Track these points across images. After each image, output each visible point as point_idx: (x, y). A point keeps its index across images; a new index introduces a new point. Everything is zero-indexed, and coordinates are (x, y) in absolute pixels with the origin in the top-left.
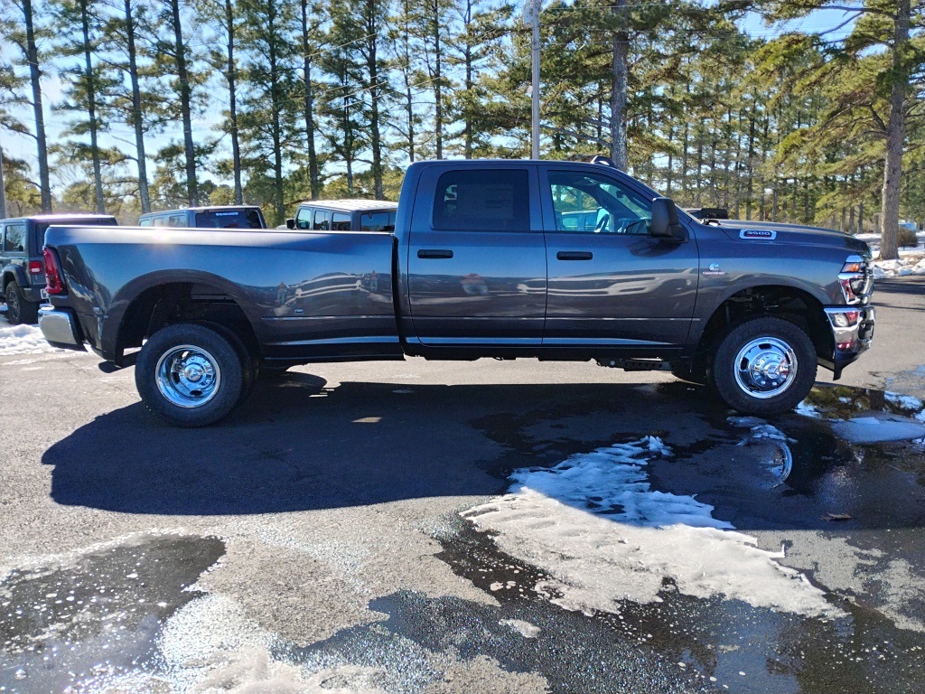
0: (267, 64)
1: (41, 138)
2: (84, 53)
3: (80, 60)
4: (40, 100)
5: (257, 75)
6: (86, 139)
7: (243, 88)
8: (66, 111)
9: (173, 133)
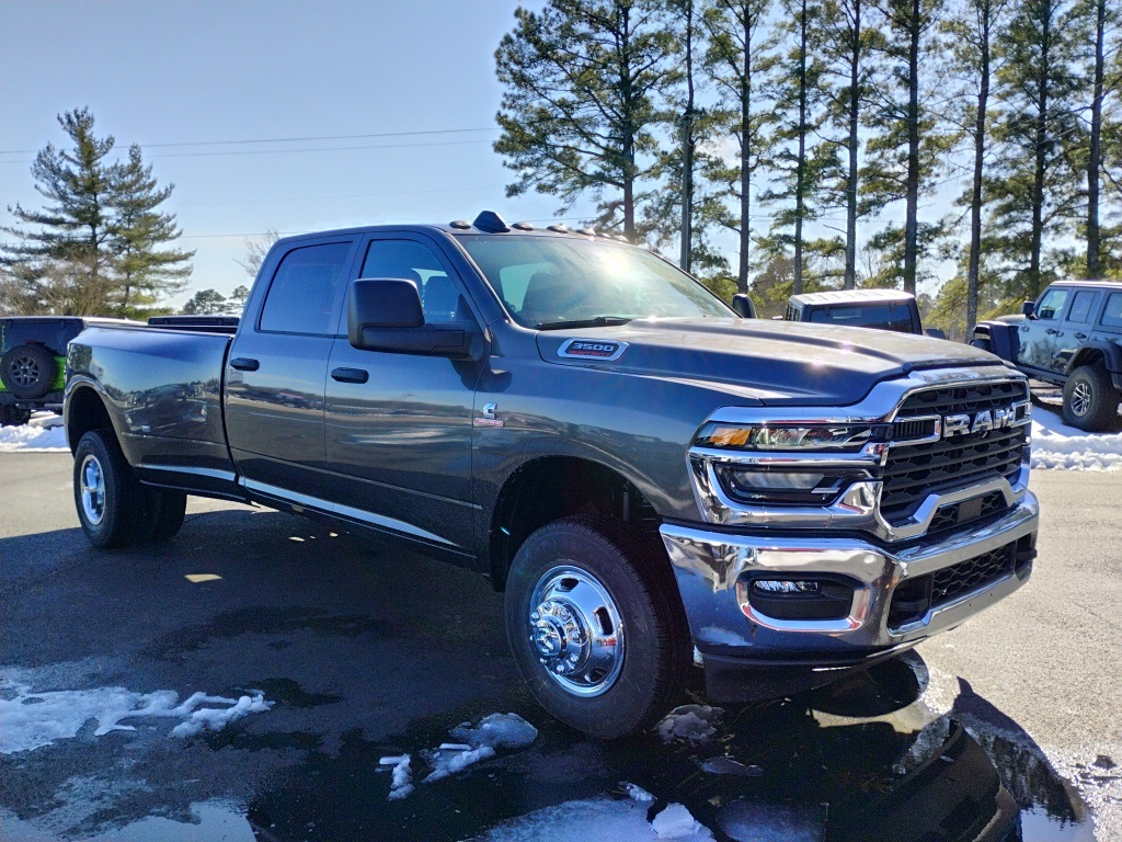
0: (1033, 110)
1: (745, 234)
2: (798, 138)
3: (793, 146)
4: (748, 192)
5: (1016, 127)
6: (791, 230)
7: (995, 150)
8: (771, 201)
9: (894, 214)
